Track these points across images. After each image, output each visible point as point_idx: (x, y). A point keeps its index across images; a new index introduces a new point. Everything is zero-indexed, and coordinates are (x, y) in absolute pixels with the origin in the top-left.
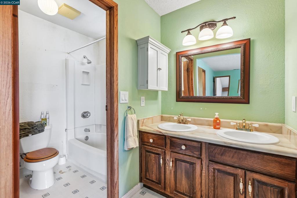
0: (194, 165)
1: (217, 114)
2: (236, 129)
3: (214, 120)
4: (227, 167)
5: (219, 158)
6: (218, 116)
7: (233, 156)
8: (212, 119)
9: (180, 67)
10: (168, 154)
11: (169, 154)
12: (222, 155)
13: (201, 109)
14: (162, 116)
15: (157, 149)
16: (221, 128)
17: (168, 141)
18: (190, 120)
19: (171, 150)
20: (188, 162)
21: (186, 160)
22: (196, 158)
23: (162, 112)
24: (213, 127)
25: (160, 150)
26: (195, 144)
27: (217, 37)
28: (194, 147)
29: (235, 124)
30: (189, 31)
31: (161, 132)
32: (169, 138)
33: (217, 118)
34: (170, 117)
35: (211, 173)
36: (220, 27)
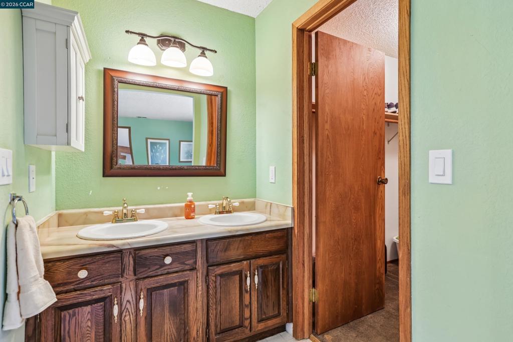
0: (186, 285)
1: (190, 194)
2: (215, 214)
3: (186, 205)
4: (232, 265)
5: (221, 256)
6: (192, 198)
7: (238, 247)
8: (183, 204)
9: (116, 103)
10: (128, 288)
11: (132, 287)
12: (225, 251)
13: (159, 188)
14: (60, 215)
15: (99, 288)
16: (196, 217)
17: (129, 261)
18: (142, 211)
19: (136, 277)
20: (176, 283)
21: (172, 282)
22: (188, 272)
23: (57, 205)
24: (184, 217)
25: (110, 287)
26: (188, 248)
27: (191, 71)
28: (186, 253)
29: (214, 206)
30: (142, 38)
31: (113, 246)
32: (130, 253)
33: (190, 202)
34: (86, 214)
35: (212, 284)
36: (195, 58)
